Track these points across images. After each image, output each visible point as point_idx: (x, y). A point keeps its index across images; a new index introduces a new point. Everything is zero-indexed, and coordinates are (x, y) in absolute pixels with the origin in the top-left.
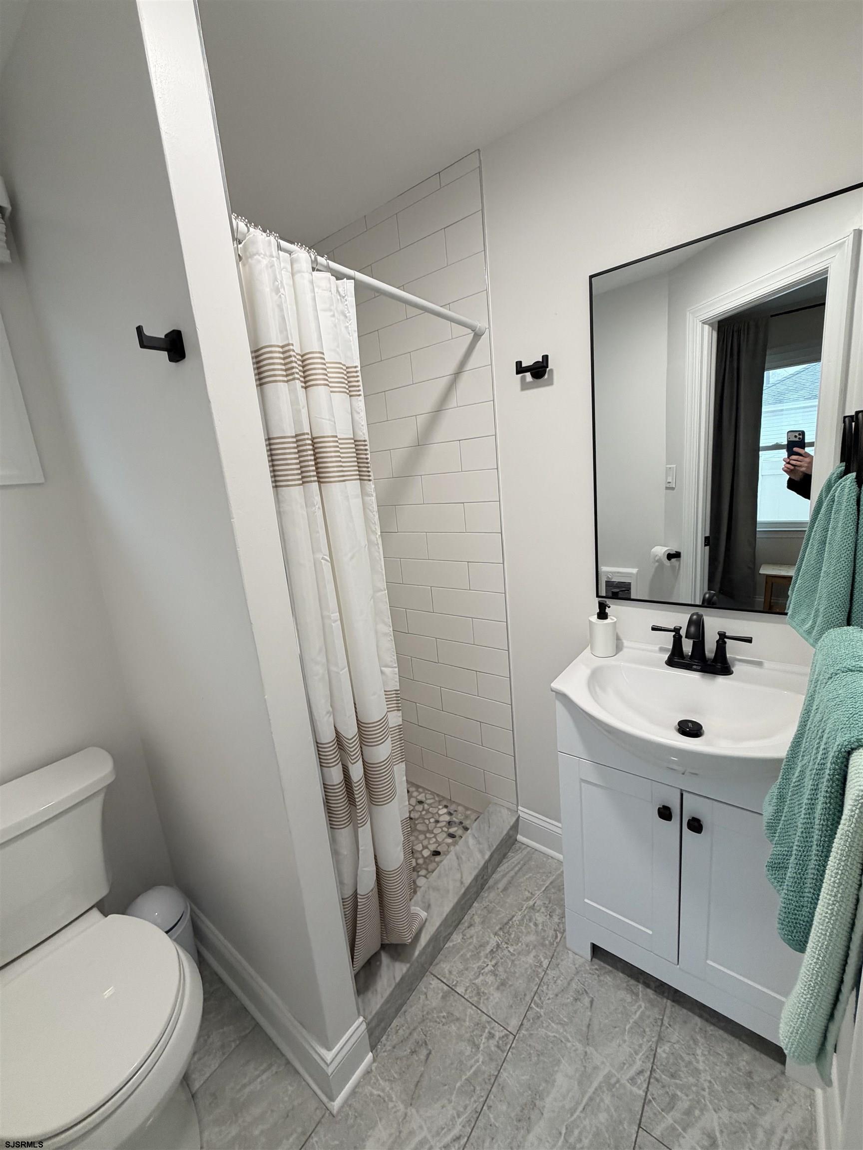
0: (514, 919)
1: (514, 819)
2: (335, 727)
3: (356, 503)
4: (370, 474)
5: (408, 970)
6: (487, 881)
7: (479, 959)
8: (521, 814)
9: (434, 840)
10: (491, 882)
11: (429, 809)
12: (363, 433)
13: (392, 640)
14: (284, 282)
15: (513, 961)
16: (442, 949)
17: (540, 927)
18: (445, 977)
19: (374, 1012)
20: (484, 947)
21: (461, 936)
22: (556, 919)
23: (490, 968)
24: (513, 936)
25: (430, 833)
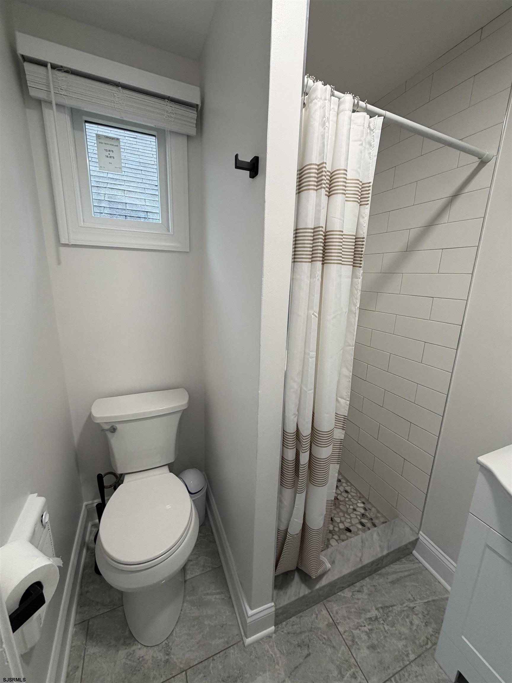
0: (395, 608)
1: (414, 538)
2: (297, 424)
3: (346, 281)
4: (362, 262)
5: (309, 593)
6: (379, 569)
7: (360, 618)
8: (421, 537)
9: (349, 520)
10: (383, 571)
11: (351, 499)
12: (364, 232)
13: (350, 381)
14: (331, 119)
15: (385, 637)
16: (335, 594)
17: (414, 628)
18: (332, 613)
19: (281, 605)
20: (366, 612)
21: (351, 594)
22: (430, 630)
23: (366, 629)
24: (390, 619)
25: (347, 514)
